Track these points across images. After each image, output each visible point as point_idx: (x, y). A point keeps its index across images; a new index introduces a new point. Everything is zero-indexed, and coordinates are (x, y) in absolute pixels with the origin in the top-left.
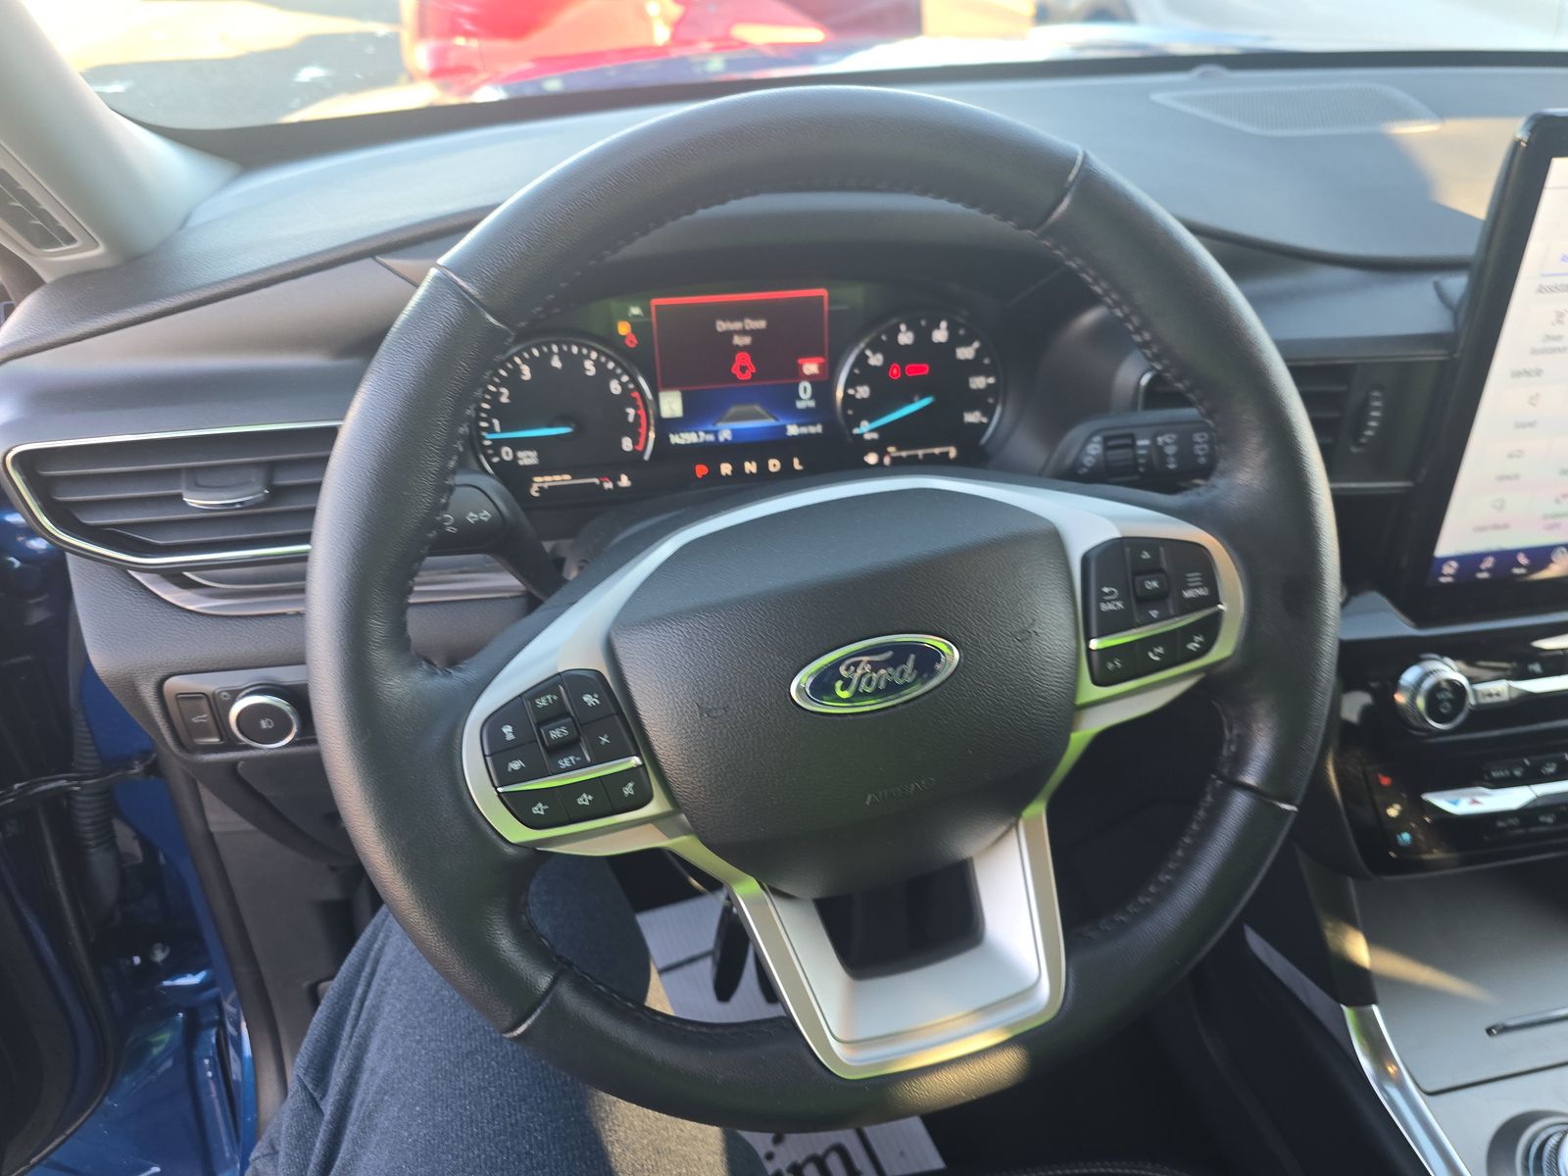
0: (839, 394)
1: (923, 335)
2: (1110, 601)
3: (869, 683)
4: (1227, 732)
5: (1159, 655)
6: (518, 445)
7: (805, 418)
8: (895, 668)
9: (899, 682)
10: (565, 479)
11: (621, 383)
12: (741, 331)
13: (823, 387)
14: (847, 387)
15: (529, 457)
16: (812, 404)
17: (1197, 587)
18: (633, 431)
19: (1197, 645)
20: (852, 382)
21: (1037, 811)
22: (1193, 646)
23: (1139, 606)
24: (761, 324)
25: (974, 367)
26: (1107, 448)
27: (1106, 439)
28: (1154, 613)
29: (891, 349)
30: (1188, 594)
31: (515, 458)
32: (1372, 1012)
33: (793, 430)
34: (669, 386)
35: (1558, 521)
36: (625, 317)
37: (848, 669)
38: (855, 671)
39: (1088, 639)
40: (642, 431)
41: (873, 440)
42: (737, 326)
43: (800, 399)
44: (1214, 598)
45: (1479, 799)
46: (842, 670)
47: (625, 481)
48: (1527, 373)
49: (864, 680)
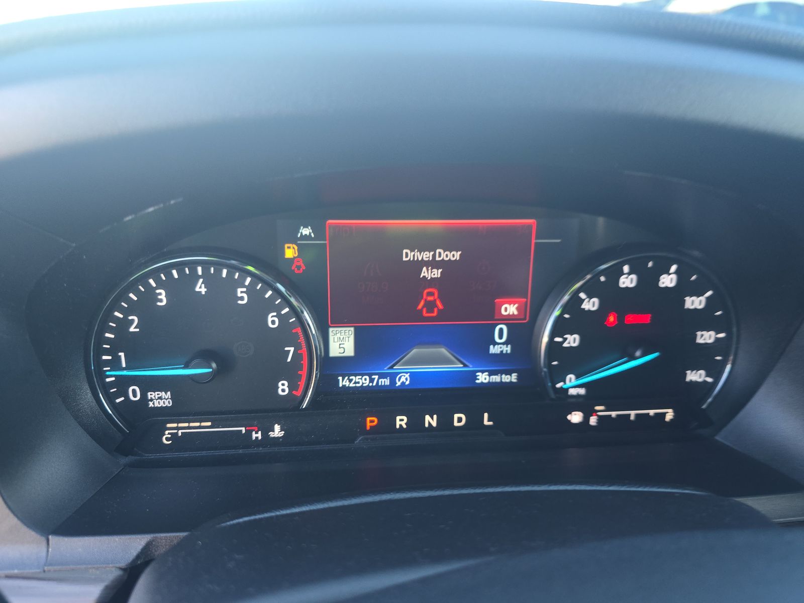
0: (545, 339)
1: (648, 279)
6: (148, 385)
7: (500, 364)
10: (205, 426)
11: (279, 316)
12: (432, 264)
13: (523, 332)
14: (553, 335)
15: (160, 398)
16: (507, 349)
18: (290, 373)
20: (560, 328)
24: (456, 255)
25: (703, 319)
29: (610, 293)
31: (144, 399)
33: (483, 378)
34: (340, 322)
36: (293, 239)
40: (304, 373)
41: (578, 396)
42: (427, 256)
43: (495, 343)
47: (277, 432)
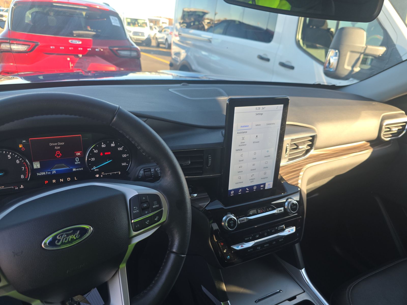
0: (87, 159)
2: (136, 210)
3: (66, 240)
4: (169, 239)
5: (148, 222)
7: (77, 166)
8: (74, 235)
9: (75, 238)
10: (2, 187)
11: (19, 160)
12: (57, 146)
13: (82, 158)
16: (79, 163)
17: (156, 205)
18: (24, 173)
19: (157, 219)
20: (89, 157)
21: (123, 266)
22: (156, 219)
23: (143, 211)
24: (63, 143)
25: (123, 152)
26: (144, 172)
27: (144, 170)
28: (146, 212)
29: (99, 148)
30: (154, 207)
32: (228, 302)
33: (74, 170)
34: (36, 161)
35: (253, 180)
36: (21, 143)
37: (59, 237)
38: (62, 237)
39: (131, 220)
40: (27, 173)
41: (97, 171)
42: (56, 144)
43: (76, 162)
44: (161, 207)
45: (243, 245)
46: (58, 237)
47: (22, 187)
48: (239, 150)
49: (64, 239)
